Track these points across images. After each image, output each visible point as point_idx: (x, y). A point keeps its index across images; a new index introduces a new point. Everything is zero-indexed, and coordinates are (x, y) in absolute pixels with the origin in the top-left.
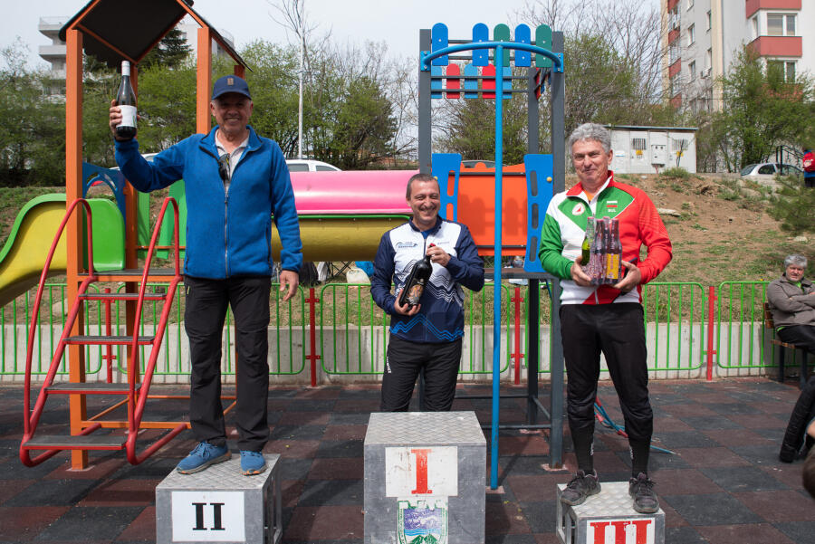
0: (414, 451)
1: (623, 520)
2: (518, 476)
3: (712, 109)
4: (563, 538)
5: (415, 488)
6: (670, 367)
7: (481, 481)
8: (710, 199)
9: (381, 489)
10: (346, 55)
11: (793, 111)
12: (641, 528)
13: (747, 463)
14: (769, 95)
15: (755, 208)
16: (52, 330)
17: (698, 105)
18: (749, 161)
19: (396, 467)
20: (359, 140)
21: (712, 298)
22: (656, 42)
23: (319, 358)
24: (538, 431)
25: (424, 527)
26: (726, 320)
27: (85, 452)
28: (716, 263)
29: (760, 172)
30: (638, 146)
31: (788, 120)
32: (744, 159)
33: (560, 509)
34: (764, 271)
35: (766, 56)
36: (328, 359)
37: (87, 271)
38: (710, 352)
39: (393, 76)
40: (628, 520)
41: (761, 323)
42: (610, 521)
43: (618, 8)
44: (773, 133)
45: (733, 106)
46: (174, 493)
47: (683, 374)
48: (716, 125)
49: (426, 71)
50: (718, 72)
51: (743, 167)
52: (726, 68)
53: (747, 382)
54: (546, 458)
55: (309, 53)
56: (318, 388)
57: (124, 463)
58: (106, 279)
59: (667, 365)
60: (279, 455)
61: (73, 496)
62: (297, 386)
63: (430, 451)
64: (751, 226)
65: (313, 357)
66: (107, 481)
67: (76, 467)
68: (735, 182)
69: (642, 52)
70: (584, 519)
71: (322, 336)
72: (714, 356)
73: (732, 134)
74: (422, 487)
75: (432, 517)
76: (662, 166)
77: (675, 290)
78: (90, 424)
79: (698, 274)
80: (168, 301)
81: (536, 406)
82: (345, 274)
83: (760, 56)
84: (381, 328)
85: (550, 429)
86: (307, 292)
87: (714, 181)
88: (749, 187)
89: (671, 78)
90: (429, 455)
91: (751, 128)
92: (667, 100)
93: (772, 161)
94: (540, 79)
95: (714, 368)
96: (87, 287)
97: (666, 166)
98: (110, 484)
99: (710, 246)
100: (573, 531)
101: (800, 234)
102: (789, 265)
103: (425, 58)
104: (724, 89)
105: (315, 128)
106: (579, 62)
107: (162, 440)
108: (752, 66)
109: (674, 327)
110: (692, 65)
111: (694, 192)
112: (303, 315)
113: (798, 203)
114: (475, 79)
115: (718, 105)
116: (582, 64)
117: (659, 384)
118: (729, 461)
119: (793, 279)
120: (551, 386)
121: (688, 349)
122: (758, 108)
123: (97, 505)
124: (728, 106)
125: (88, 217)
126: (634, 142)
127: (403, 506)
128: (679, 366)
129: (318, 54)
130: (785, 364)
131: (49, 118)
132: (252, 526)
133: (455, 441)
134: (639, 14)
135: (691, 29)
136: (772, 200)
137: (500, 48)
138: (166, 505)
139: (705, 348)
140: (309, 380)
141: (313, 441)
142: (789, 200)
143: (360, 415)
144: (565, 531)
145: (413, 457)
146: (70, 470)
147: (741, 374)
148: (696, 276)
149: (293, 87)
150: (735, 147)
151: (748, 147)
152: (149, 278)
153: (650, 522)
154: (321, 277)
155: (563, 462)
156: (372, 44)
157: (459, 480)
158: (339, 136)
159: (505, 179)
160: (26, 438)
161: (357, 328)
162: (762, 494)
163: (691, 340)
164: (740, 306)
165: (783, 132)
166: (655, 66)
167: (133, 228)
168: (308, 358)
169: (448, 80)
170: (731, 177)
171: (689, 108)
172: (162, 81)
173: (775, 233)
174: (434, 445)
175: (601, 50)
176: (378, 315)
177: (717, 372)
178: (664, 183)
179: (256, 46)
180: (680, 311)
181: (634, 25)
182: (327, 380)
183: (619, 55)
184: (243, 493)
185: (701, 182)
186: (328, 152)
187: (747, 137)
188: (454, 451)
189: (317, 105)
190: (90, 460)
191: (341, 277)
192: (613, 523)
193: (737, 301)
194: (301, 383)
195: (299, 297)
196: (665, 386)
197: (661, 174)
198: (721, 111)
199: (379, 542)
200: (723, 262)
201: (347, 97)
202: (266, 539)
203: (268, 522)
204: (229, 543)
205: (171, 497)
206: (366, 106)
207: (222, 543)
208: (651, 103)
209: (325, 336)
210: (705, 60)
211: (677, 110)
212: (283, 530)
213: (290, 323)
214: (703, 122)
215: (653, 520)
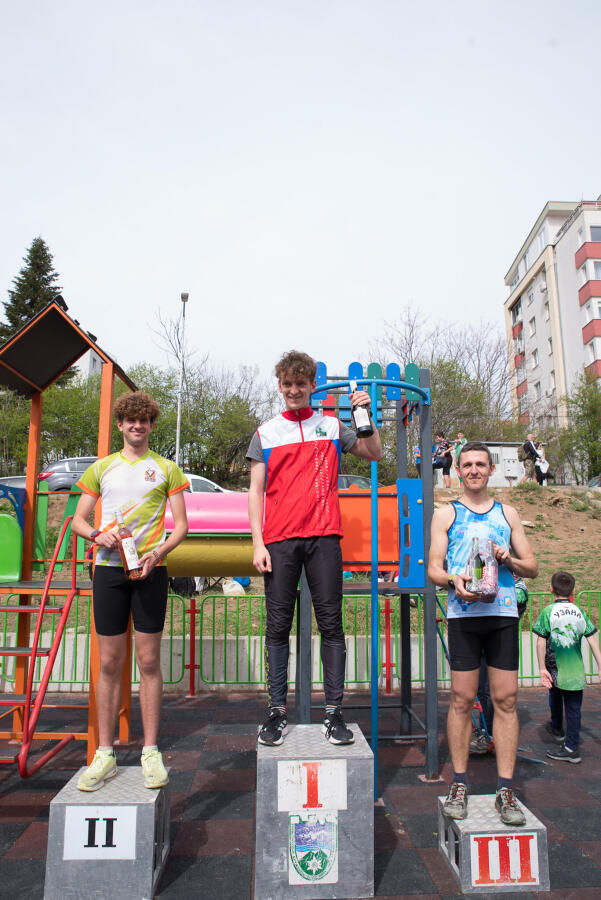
0: (304, 765)
1: (506, 835)
2: (397, 788)
3: (559, 426)
4: (447, 853)
5: (306, 802)
7: (369, 795)
8: (562, 510)
9: (273, 803)
10: (221, 378)
12: (524, 843)
17: (545, 422)
19: (288, 780)
20: (232, 455)
22: (504, 365)
23: (198, 667)
24: (413, 741)
25: (315, 843)
32: (590, 471)
33: (442, 823)
36: (207, 669)
39: (264, 397)
40: (510, 835)
42: (493, 836)
43: (468, 336)
45: (577, 423)
46: (68, 808)
48: (563, 439)
50: (561, 392)
51: (590, 478)
52: (569, 387)
54: (423, 769)
55: (188, 375)
56: (199, 697)
62: (176, 695)
63: (321, 764)
65: (193, 667)
68: (583, 494)
69: (491, 376)
70: (467, 834)
71: (201, 646)
73: (578, 448)
74: (313, 801)
75: (323, 831)
76: (514, 478)
80: (64, 615)
81: (411, 716)
82: (221, 586)
83: (598, 378)
84: (258, 638)
85: (426, 740)
86: (188, 602)
87: (564, 493)
88: (597, 499)
89: (519, 398)
90: (319, 769)
91: (595, 443)
92: (517, 418)
94: (408, 409)
99: (564, 556)
100: (457, 845)
104: (568, 407)
105: (191, 443)
106: (435, 384)
108: (592, 387)
110: (538, 385)
111: (546, 504)
112: (184, 624)
115: (564, 422)
116: (437, 386)
117: (525, 692)
120: (425, 695)
124: (573, 423)
127: (294, 821)
129: (196, 376)
132: (143, 843)
133: (344, 754)
134: (488, 341)
135: (534, 353)
138: (59, 821)
140: (188, 688)
141: (194, 752)
143: (239, 725)
144: (448, 847)
145: (304, 770)
149: (172, 406)
150: (581, 460)
151: (593, 460)
152: (50, 592)
153: (532, 837)
154: (199, 587)
155: (440, 773)
157: (348, 793)
158: (213, 452)
161: (235, 638)
164: (598, 614)
166: (504, 387)
167: (30, 542)
168: (188, 667)
170: (580, 489)
171: (537, 425)
172: (52, 399)
174: (324, 758)
175: (455, 373)
176: (254, 625)
178: (518, 496)
179: (138, 368)
181: (484, 350)
182: (206, 690)
183: (471, 378)
184: (135, 808)
185: (553, 495)
186: (203, 466)
187: (592, 451)
188: (342, 763)
189: (193, 423)
191: (218, 588)
192: (496, 838)
193: (595, 609)
194: (179, 692)
195: (178, 607)
196: (532, 694)
197: (514, 488)
198: (567, 428)
199: (271, 859)
200: (578, 571)
201: (221, 414)
202: (155, 856)
203: (158, 838)
204: (119, 861)
205: (64, 813)
206: (239, 422)
207: (111, 861)
208: (502, 419)
209: (204, 646)
210: (550, 381)
211: (526, 427)
212: (171, 844)
213: (171, 633)
214: (551, 438)
215: (535, 834)
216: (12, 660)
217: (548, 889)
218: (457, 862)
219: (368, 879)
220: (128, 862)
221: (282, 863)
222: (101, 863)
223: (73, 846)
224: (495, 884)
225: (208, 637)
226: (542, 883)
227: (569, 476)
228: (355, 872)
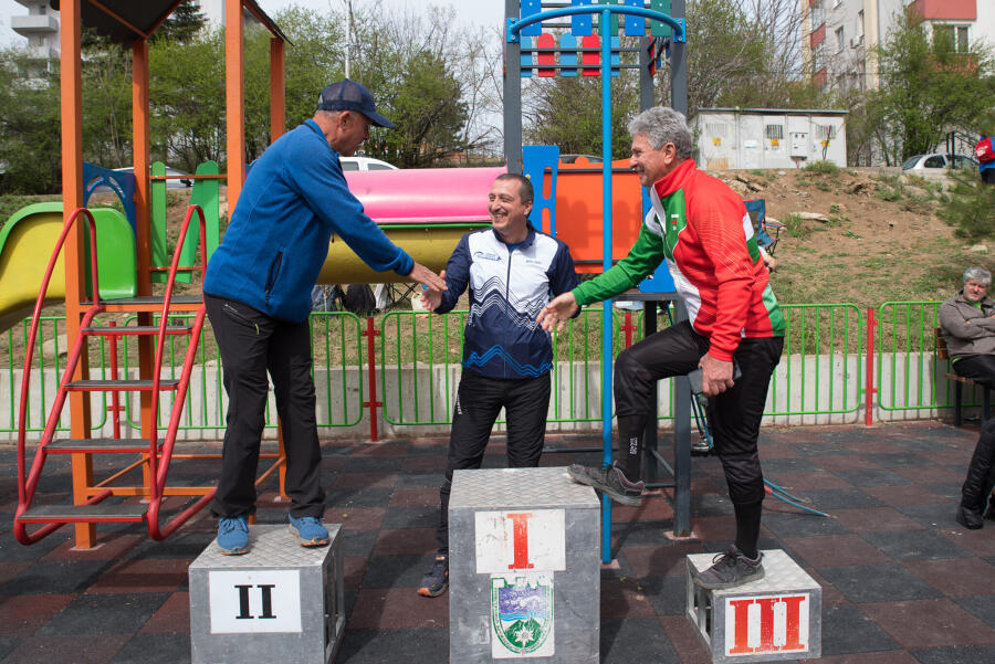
0: (510, 516)
1: (771, 597)
2: (636, 547)
3: (866, 87)
4: (696, 621)
5: (512, 562)
6: (820, 409)
7: (594, 552)
8: (865, 200)
9: (471, 564)
10: (403, 24)
11: (967, 88)
12: (793, 605)
13: (918, 526)
14: (937, 69)
15: (921, 210)
16: (43, 375)
17: (847, 82)
18: (912, 150)
19: (488, 536)
20: (421, 132)
21: (871, 323)
22: (794, 2)
23: (381, 405)
24: (659, 491)
25: (524, 610)
26: (888, 350)
27: (93, 526)
28: (873, 279)
29: (927, 165)
30: (774, 134)
31: (959, 99)
32: (905, 149)
34: (934, 289)
35: (932, 20)
36: (392, 406)
37: (90, 299)
38: (870, 390)
39: (463, 49)
40: (777, 596)
41: (932, 353)
42: (755, 598)
44: (942, 115)
45: (891, 83)
46: (211, 573)
47: (836, 418)
48: (870, 106)
49: (514, 42)
50: (872, 39)
51: (905, 159)
52: (884, 31)
53: (914, 427)
54: (670, 525)
55: (357, 21)
56: (380, 442)
57: (141, 540)
58: (115, 308)
59: (817, 409)
60: (339, 525)
61: (80, 581)
62: (353, 440)
63: (531, 515)
64: (917, 233)
65: (373, 404)
66: (121, 562)
67: (82, 545)
68: (895, 178)
69: (776, 17)
70: (722, 597)
71: (384, 378)
72: (875, 395)
73: (891, 118)
74: (521, 559)
75: (535, 597)
76: (803, 159)
77: (823, 314)
78: (98, 491)
79: (852, 293)
80: (194, 336)
81: (655, 459)
82: (409, 300)
83: (924, 20)
85: (675, 488)
86: (364, 323)
87: (869, 177)
88: (914, 184)
89: (813, 49)
90: (529, 520)
91: (914, 110)
92: (808, 76)
93: (942, 151)
94: (656, 50)
95: (874, 411)
96: (91, 319)
97: (809, 159)
98: (126, 565)
99: (865, 258)
100: (708, 612)
101: (978, 242)
102: (968, 280)
103: (512, 26)
104: (880, 61)
106: (698, 29)
107: (190, 510)
108: (914, 32)
109: (824, 360)
110: (840, 31)
111: (844, 191)
112: (360, 351)
113: (974, 203)
114: (573, 52)
115: (873, 82)
116: (701, 32)
117: (807, 432)
118: (896, 524)
119: (971, 297)
120: (673, 435)
121: (841, 387)
122: (922, 85)
123: (110, 591)
124: (886, 83)
125: (91, 232)
126: (769, 129)
127: (498, 584)
128: (831, 407)
129: (368, 23)
130: (963, 404)
131: (27, 108)
132: (310, 613)
133: (562, 502)
136: (943, 200)
137: (606, 12)
138: (202, 589)
139: (864, 386)
140: (369, 432)
141: (377, 509)
142: (965, 200)
144: (698, 614)
145: (510, 523)
146: (74, 549)
147: (908, 417)
148: (850, 296)
149: (337, 65)
150: (895, 134)
151: (911, 133)
152: (172, 308)
153: (803, 598)
154: (380, 304)
155: (691, 529)
156: (436, 9)
157: (567, 551)
159: (615, 177)
160: (21, 509)
161: (428, 367)
162: (937, 562)
163: (846, 376)
164: (905, 333)
165: (953, 115)
166: (793, 34)
167: (146, 245)
168: (367, 405)
169: (541, 53)
170: (890, 172)
171: (836, 86)
172: (172, 60)
173: (947, 241)
174: (535, 508)
175: (726, 13)
176: (453, 350)
177: (878, 415)
178: (807, 181)
179: (289, 14)
180: (831, 340)
182: (390, 432)
183: (748, 20)
184: (297, 572)
185: (854, 179)
186: (382, 147)
187: (910, 121)
188: (560, 515)
190: (98, 537)
191: (405, 303)
192: (758, 601)
193: (902, 327)
194: (358, 437)
195: (353, 329)
196: (814, 433)
197: (802, 169)
198: (877, 89)
199: (469, 629)
200: (883, 278)
201: (405, 76)
202: (327, 629)
203: (330, 607)
204: (281, 634)
205: (208, 579)
206: (430, 88)
207: (273, 634)
208: (788, 80)
209: (387, 378)
210: (856, 25)
211: (821, 89)
212: (346, 617)
213: (344, 363)
214: (854, 104)
215: (807, 595)
216: (137, 395)
217: (819, 655)
218: (708, 629)
219: (593, 651)
220: (292, 635)
221: (483, 634)
222: (259, 637)
223: (222, 616)
224: (754, 653)
225: (392, 366)
226: (812, 650)
227: (877, 156)
228: (576, 643)
